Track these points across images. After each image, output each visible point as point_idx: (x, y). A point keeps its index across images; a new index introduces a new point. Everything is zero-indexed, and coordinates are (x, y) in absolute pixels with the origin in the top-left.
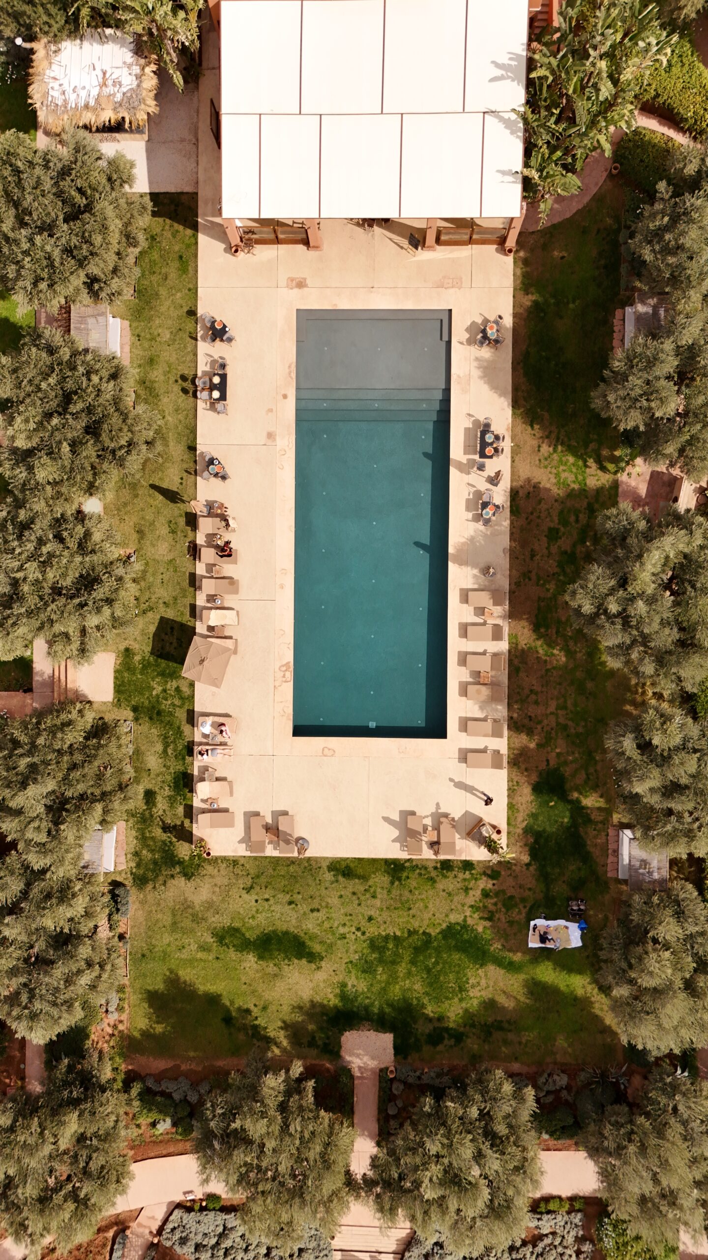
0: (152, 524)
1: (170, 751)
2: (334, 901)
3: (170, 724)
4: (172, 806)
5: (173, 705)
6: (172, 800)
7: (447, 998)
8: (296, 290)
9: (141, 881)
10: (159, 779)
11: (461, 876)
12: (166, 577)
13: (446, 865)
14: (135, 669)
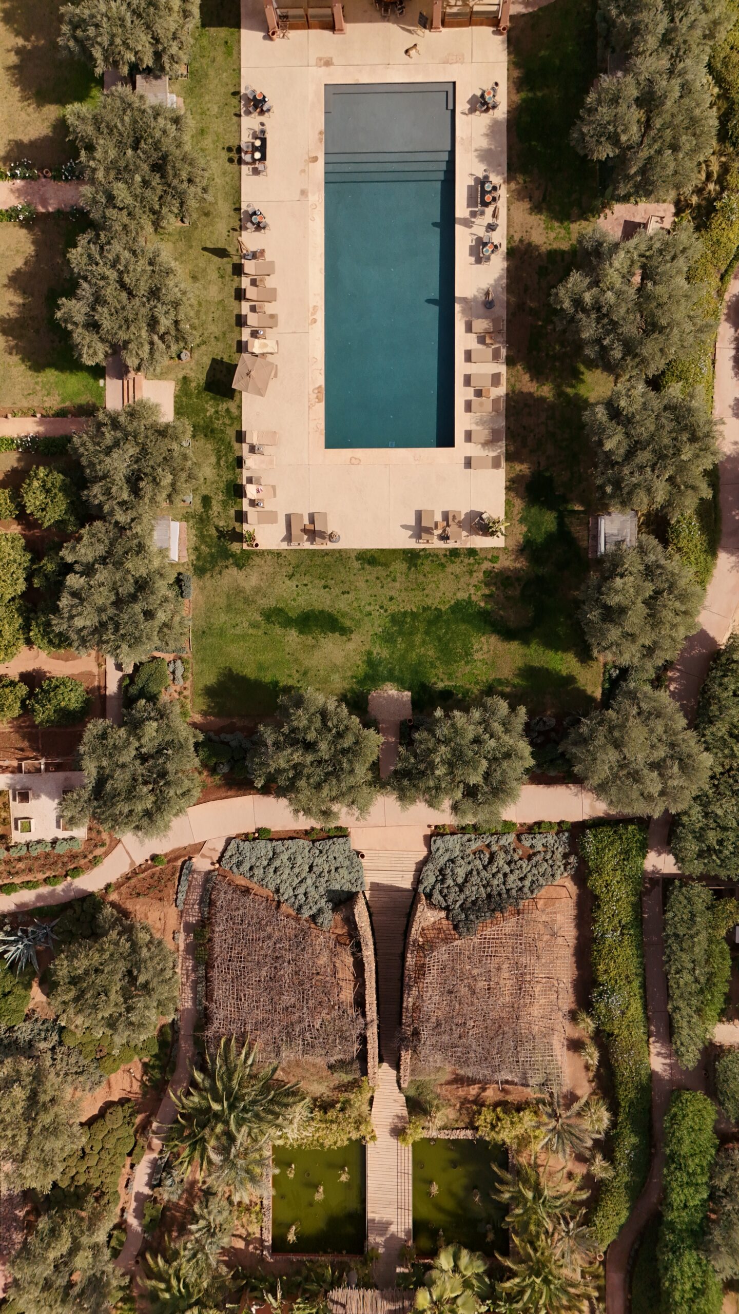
0: (204, 270)
1: (222, 463)
2: (361, 584)
3: (222, 440)
4: (225, 509)
5: (225, 424)
6: (225, 504)
7: (456, 662)
8: (324, 68)
9: (200, 571)
10: (214, 486)
11: (466, 561)
12: (216, 315)
13: (454, 553)
14: (191, 394)
